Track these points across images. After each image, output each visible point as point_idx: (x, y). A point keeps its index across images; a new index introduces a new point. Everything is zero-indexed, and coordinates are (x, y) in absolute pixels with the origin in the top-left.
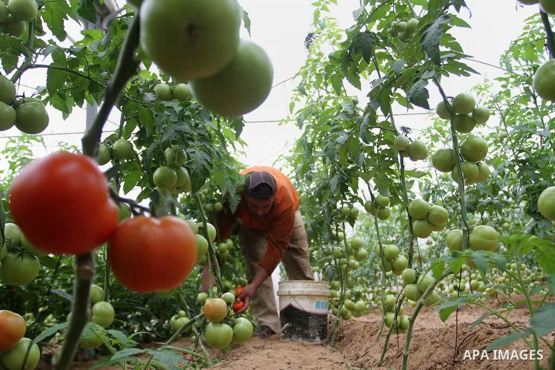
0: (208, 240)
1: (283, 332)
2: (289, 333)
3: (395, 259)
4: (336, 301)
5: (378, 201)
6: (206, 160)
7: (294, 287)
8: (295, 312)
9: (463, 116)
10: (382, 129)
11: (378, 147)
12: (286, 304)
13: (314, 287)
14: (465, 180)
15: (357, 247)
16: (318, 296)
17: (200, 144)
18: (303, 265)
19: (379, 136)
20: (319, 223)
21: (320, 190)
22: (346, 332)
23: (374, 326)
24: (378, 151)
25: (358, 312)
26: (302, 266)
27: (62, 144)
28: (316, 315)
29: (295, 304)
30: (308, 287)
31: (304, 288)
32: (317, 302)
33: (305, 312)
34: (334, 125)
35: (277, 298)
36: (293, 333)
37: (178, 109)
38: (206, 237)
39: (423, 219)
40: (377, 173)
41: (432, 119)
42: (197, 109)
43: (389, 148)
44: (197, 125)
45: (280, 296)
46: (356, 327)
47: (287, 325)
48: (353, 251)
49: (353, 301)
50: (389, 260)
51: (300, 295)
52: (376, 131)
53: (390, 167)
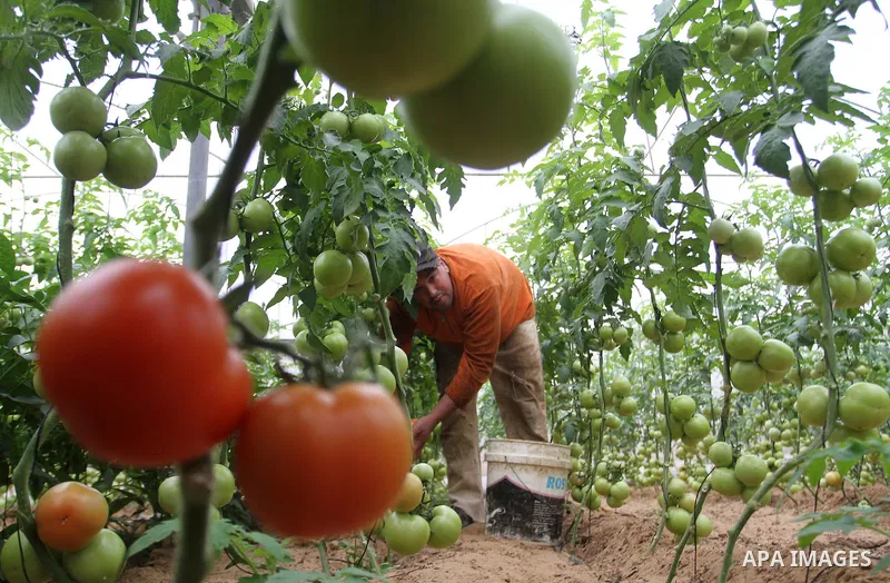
0: (395, 375)
1: (491, 521)
2: (500, 524)
3: (688, 420)
4: (580, 477)
5: (667, 321)
6: (407, 244)
7: (514, 451)
8: (513, 491)
9: (833, 194)
10: (685, 204)
11: (677, 233)
12: (498, 475)
13: (548, 454)
14: (834, 303)
15: (621, 393)
16: (553, 468)
17: (396, 216)
18: (530, 413)
19: (679, 216)
20: (556, 347)
21: (568, 295)
22: (594, 530)
23: (646, 526)
24: (677, 240)
25: (616, 500)
26: (528, 416)
27: (149, 194)
28: (547, 498)
29: (513, 479)
30: (537, 451)
31: (531, 452)
32: (550, 478)
33: (528, 492)
34: (606, 190)
35: (484, 466)
36: (506, 525)
37: (363, 156)
38: (393, 370)
39: (749, 361)
40: (673, 278)
41: (750, 188)
42: (391, 158)
43: (694, 236)
44: (391, 184)
45: (489, 462)
46: (611, 524)
47: (498, 510)
48: (615, 399)
49: (609, 481)
50: (677, 420)
51: (523, 465)
52: (675, 208)
53: (695, 269)
